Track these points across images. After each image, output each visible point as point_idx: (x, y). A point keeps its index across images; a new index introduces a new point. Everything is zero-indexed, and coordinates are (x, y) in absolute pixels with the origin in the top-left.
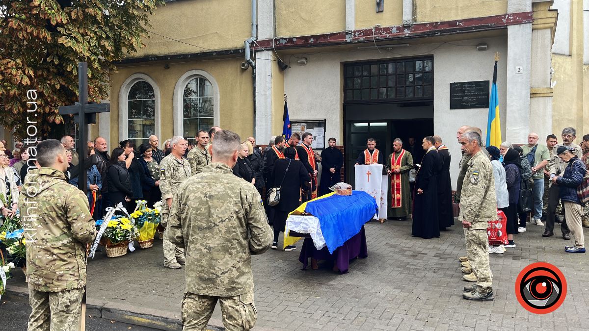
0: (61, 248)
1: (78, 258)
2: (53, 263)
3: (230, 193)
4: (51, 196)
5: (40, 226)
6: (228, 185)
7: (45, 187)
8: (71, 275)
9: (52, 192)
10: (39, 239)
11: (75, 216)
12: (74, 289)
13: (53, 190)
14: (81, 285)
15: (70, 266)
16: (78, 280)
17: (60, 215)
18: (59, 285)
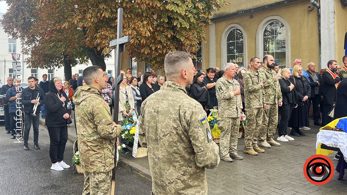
0: (93, 142)
1: (105, 150)
2: (88, 152)
3: (171, 110)
4: (85, 105)
5: (81, 125)
6: (171, 102)
7: (83, 99)
8: (99, 162)
9: (86, 102)
10: (80, 134)
11: (98, 120)
12: (101, 172)
13: (87, 101)
14: (106, 170)
15: (99, 156)
16: (104, 166)
17: (90, 119)
18: (92, 168)
